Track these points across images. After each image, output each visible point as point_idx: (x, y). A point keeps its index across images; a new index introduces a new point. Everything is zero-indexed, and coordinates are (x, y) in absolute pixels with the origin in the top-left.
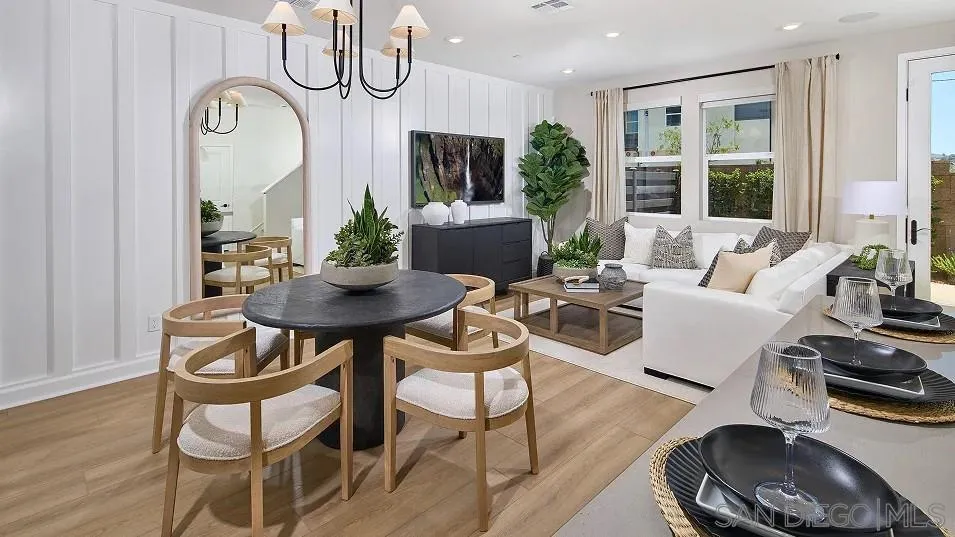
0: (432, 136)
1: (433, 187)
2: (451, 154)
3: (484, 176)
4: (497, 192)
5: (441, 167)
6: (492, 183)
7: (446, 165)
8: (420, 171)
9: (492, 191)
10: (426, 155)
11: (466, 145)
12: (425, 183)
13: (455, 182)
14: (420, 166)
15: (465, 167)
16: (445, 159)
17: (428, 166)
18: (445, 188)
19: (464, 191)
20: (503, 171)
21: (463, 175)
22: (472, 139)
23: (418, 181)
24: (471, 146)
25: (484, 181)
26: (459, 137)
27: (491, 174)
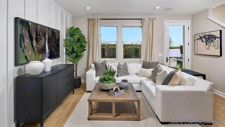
0: (30, 23)
1: (30, 53)
2: (39, 35)
3: (53, 47)
4: (57, 53)
5: (34, 42)
6: (56, 50)
7: (37, 41)
8: (23, 44)
9: (56, 53)
10: (26, 34)
11: (46, 31)
12: (25, 50)
13: (41, 49)
14: (22, 41)
15: (45, 42)
16: (36, 37)
17: (27, 40)
18: (36, 53)
19: (45, 54)
20: (59, 44)
21: (45, 46)
22: (49, 28)
23: (21, 50)
24: (48, 32)
25: (53, 48)
26: (43, 26)
27: (55, 45)
